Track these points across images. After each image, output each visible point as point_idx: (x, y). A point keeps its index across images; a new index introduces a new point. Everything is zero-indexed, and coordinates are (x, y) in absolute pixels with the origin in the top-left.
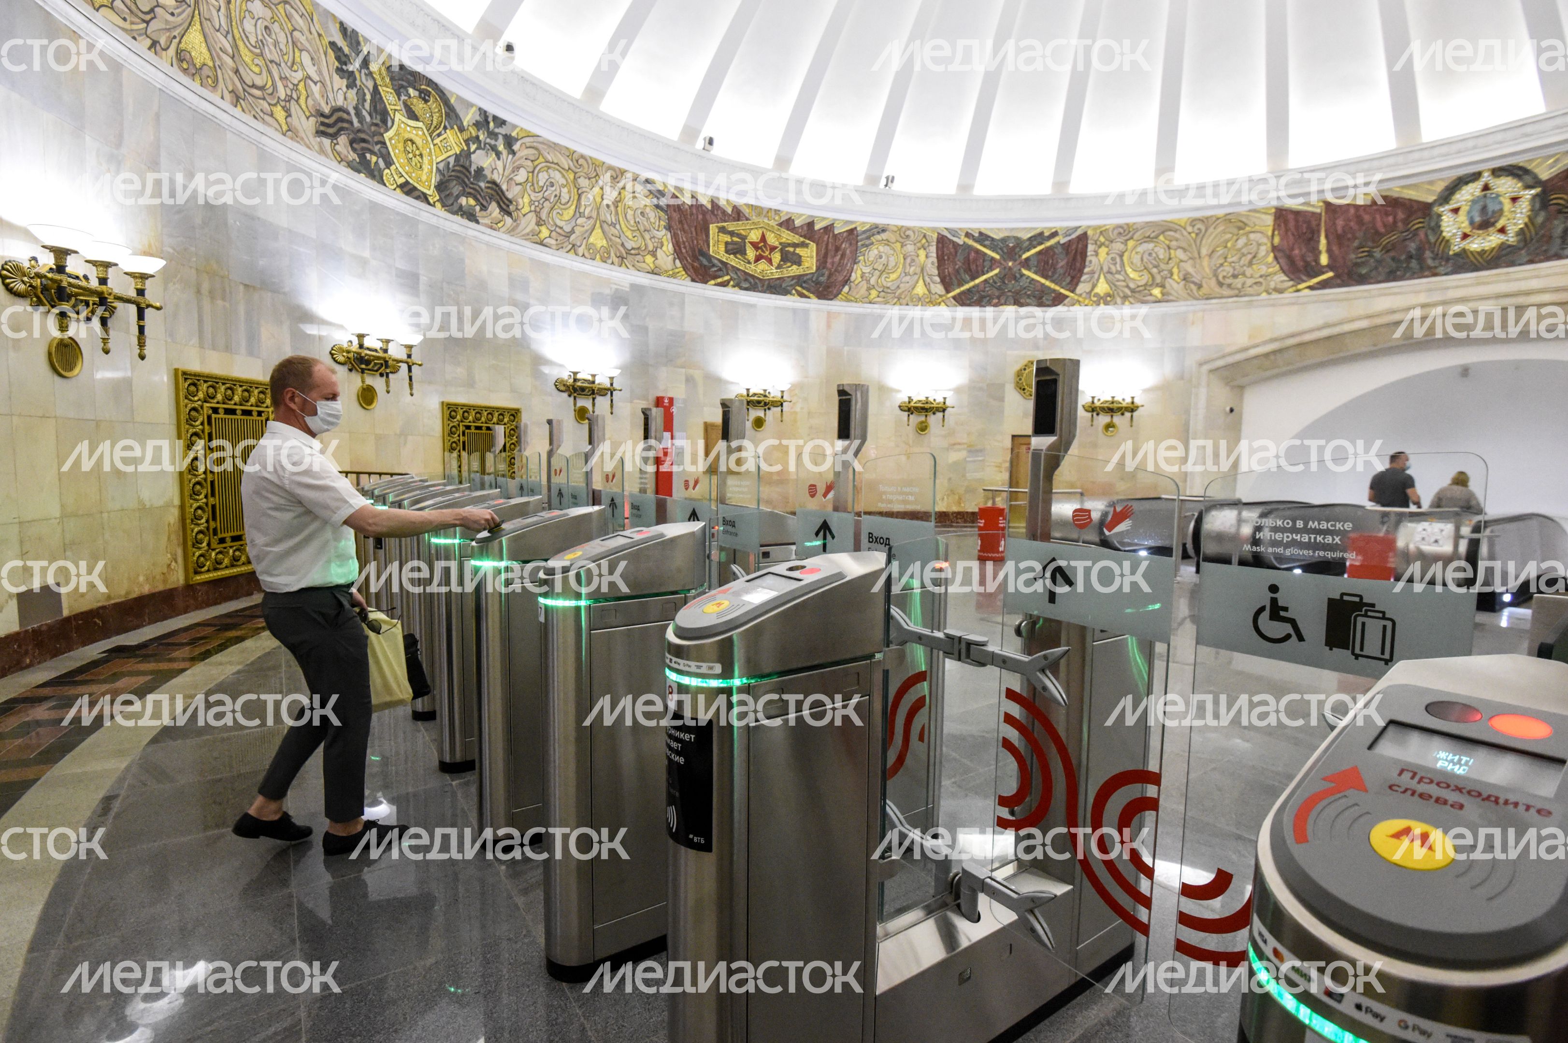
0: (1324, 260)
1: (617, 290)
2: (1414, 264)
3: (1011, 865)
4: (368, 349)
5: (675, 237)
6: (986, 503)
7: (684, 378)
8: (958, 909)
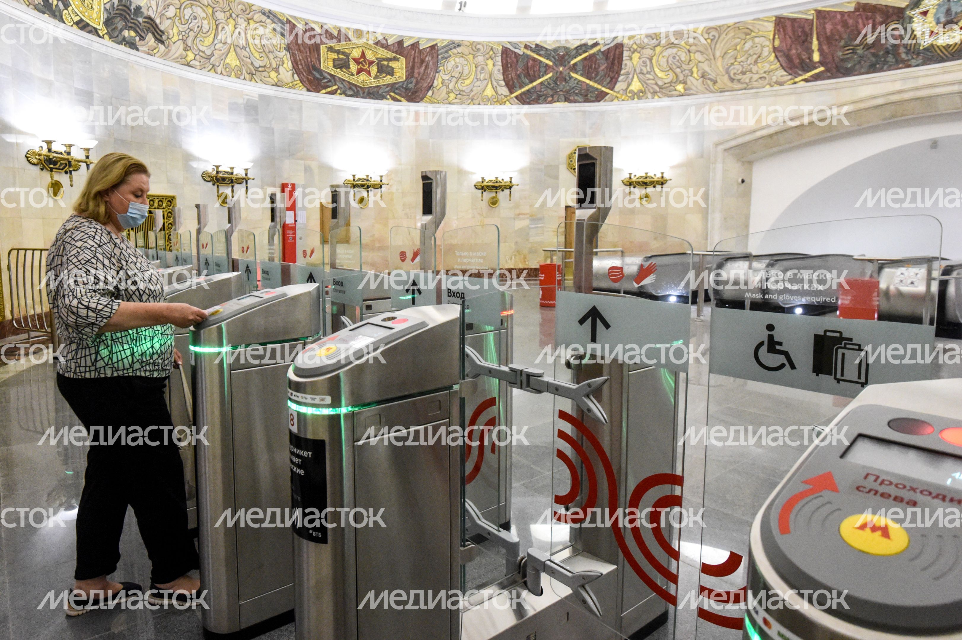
0: (816, 57)
1: (248, 99)
2: (890, 58)
3: (567, 550)
4: (55, 152)
5: (293, 56)
6: (545, 260)
7: (303, 168)
8: (525, 585)
